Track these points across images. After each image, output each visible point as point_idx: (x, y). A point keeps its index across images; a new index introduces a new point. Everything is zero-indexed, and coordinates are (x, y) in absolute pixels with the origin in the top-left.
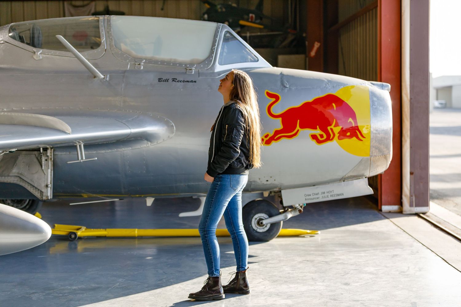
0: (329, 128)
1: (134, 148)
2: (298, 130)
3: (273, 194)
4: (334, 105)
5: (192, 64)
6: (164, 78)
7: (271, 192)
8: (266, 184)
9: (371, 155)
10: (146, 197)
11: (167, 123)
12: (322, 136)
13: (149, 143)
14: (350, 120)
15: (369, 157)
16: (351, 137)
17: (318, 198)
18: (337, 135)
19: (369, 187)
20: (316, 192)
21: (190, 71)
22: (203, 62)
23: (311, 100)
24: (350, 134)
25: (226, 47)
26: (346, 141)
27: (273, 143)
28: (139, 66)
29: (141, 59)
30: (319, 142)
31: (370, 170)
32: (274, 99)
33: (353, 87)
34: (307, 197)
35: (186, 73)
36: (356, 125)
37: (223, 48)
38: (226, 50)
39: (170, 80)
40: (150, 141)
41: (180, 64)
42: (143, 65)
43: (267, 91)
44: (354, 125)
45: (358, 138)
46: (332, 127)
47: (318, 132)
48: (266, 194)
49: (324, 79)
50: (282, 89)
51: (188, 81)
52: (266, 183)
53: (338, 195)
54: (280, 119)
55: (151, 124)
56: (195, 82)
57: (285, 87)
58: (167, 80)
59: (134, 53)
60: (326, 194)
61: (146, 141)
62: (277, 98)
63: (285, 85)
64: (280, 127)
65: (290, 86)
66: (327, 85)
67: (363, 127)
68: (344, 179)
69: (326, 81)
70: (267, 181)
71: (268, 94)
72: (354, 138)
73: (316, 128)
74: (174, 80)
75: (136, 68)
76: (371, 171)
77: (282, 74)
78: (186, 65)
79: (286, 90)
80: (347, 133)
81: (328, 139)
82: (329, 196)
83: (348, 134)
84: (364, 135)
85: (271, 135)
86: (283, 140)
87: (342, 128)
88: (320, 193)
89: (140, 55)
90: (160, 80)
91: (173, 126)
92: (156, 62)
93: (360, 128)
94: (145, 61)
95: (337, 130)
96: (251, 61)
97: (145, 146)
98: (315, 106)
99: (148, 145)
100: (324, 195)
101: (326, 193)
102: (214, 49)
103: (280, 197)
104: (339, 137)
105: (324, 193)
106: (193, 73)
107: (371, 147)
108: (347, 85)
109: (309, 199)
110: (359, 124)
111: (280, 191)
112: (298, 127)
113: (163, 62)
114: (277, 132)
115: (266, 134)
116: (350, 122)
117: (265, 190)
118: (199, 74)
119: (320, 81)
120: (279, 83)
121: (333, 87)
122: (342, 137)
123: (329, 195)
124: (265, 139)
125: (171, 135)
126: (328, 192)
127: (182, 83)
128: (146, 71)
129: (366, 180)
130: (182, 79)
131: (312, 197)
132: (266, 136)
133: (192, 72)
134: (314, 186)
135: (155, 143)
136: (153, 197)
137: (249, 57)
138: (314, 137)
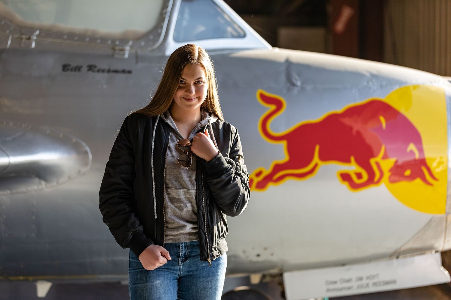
0: (373, 161)
1: (14, 191)
2: (316, 165)
3: (268, 279)
4: (382, 119)
5: (124, 40)
6: (74, 64)
7: (264, 276)
8: (257, 262)
9: (448, 211)
10: (36, 281)
11: (76, 148)
12: (359, 176)
13: (43, 183)
14: (412, 147)
15: (443, 215)
16: (412, 178)
17: (350, 288)
18: (387, 174)
19: (442, 268)
20: (347, 276)
21: (121, 52)
22: (145, 36)
23: (340, 109)
24: (412, 173)
25: (187, 10)
26: (403, 185)
27: (271, 186)
28: (28, 42)
29: (31, 30)
30: (355, 186)
31: (445, 237)
32: (273, 107)
33: (416, 87)
34: (331, 287)
35: (113, 56)
36: (422, 157)
37: (181, 12)
38: (186, 16)
39: (84, 69)
40: (46, 180)
41: (104, 39)
42: (35, 40)
43: (260, 91)
44: (417, 156)
45: (424, 180)
46: (379, 159)
47: (352, 168)
48: (255, 279)
49: (365, 73)
50: (289, 89)
51: (116, 71)
52: (255, 259)
53: (387, 283)
54: (284, 144)
55: (47, 148)
56: (130, 72)
57: (294, 85)
58: (78, 69)
59: (19, 18)
60: (364, 282)
61: (37, 180)
62: (279, 105)
63: (294, 81)
64: (284, 157)
65: (303, 83)
66: (371, 83)
67: (434, 160)
68: (397, 255)
69: (368, 75)
70: (258, 255)
71: (263, 97)
72: (418, 181)
73: (348, 161)
74: (91, 68)
75: (22, 45)
76: (447, 240)
77: (288, 63)
78: (113, 41)
79: (295, 91)
80: (405, 170)
81: (371, 180)
82: (371, 285)
83: (408, 173)
84: (436, 176)
85: (267, 172)
86: (289, 181)
87: (396, 162)
88: (354, 279)
89: (30, 21)
90: (65, 68)
91: (86, 153)
92: (59, 34)
93: (428, 163)
94: (40, 33)
95: (387, 165)
96: (233, 37)
97: (36, 187)
98: (347, 121)
99: (40, 187)
100: (360, 283)
101: (364, 279)
102: (166, 13)
103: (281, 284)
104: (390, 178)
105: (361, 279)
106: (126, 56)
107: (447, 197)
108: (406, 83)
109: (333, 290)
110: (428, 155)
111: (281, 275)
112: (316, 159)
113: (71, 35)
114: (278, 168)
115: (257, 171)
116: (412, 152)
117: (255, 272)
118: (137, 58)
119: (356, 75)
120: (283, 78)
121: (381, 86)
122: (396, 178)
123: (371, 282)
124: (256, 180)
125: (84, 170)
126: (368, 278)
127: (106, 75)
128: (41, 51)
129: (438, 256)
130: (106, 67)
131: (338, 286)
132: (258, 174)
133: (124, 55)
134: (343, 265)
135: (54, 183)
136: (48, 280)
137: (229, 29)
138: (345, 177)
